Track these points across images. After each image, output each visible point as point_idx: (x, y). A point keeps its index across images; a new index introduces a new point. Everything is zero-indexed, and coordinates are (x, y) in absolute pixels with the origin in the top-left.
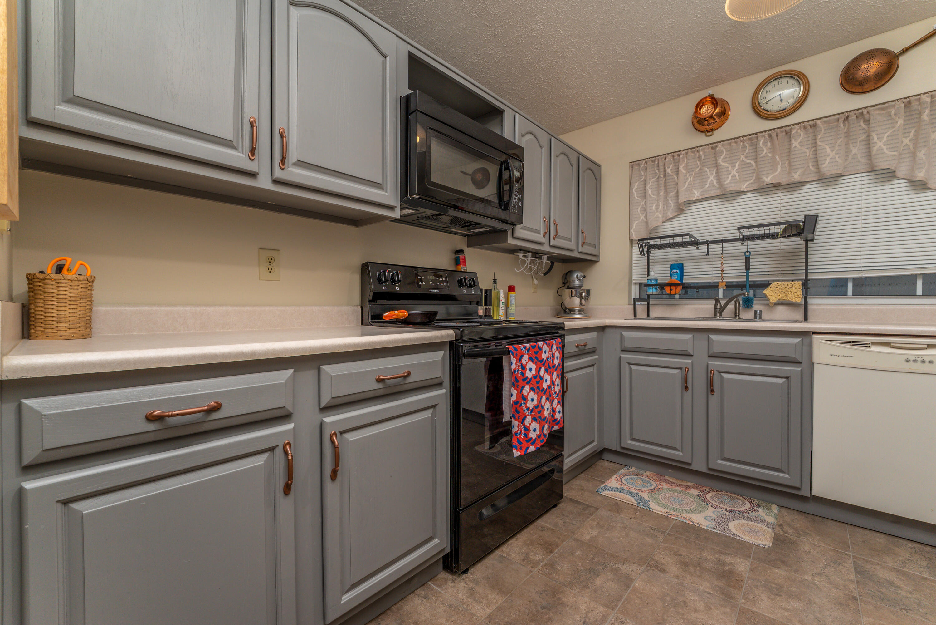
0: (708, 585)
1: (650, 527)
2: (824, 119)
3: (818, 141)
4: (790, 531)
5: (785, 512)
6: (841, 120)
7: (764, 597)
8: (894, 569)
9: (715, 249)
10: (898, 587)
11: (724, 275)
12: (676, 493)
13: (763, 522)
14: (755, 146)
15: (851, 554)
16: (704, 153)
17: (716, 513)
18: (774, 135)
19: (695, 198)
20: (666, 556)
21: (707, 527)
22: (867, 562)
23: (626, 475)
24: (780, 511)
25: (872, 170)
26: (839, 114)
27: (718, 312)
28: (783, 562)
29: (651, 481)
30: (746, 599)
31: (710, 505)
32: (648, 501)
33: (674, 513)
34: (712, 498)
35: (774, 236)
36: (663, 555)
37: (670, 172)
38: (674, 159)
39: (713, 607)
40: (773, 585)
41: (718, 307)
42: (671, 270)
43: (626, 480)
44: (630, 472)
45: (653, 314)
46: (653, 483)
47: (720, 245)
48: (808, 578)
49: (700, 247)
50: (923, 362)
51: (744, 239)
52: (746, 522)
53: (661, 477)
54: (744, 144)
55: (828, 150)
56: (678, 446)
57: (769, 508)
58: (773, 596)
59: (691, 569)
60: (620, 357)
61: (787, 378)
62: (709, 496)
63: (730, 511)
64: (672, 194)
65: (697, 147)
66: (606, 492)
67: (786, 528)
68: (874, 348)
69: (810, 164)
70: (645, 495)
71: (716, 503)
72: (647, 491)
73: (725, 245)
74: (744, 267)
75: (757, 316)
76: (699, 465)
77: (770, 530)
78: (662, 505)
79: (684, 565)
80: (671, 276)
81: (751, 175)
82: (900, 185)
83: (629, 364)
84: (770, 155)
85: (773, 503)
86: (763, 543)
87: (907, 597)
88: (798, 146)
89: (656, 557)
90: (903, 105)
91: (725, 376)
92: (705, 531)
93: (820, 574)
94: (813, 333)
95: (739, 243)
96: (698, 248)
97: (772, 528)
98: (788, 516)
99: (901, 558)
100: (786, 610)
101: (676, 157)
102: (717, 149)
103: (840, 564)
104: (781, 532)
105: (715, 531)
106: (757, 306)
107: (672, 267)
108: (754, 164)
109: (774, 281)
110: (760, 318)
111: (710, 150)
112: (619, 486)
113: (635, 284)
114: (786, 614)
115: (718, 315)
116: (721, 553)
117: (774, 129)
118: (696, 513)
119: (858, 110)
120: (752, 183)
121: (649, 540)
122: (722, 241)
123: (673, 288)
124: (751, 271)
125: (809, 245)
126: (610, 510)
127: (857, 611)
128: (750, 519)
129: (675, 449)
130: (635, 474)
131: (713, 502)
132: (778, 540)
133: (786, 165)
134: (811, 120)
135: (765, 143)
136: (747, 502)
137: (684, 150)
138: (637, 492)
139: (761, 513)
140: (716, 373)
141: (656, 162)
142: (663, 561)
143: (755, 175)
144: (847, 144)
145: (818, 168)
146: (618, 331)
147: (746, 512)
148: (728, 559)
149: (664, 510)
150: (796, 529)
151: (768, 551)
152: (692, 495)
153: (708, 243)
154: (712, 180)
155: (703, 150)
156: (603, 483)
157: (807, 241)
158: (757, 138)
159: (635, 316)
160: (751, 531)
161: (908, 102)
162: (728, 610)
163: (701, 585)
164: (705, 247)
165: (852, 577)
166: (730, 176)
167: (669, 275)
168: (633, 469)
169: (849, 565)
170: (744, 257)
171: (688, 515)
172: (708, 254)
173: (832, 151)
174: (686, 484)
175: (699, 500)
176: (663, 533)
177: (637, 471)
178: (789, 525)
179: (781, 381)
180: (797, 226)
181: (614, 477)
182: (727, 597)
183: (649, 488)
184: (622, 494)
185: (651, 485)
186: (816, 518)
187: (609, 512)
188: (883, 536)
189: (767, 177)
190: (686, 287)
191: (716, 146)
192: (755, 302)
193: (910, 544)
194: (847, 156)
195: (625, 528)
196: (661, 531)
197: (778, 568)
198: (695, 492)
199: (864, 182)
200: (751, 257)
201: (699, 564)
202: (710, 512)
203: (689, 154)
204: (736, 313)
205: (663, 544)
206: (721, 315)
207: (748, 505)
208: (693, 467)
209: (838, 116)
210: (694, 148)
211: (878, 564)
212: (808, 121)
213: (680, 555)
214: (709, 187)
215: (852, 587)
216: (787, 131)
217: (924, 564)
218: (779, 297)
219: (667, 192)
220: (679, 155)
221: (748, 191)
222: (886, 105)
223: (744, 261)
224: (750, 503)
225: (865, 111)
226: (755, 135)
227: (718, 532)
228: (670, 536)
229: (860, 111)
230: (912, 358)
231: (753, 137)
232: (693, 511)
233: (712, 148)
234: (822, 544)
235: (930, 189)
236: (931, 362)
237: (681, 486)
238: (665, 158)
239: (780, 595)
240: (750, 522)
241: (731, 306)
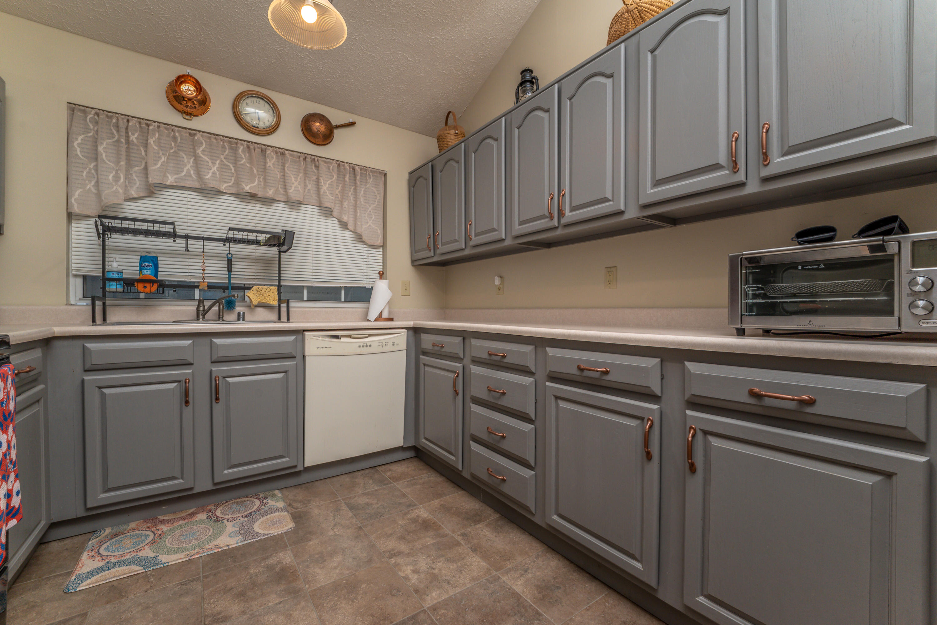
0: (274, 596)
1: (178, 585)
2: (291, 152)
3: (286, 169)
4: (299, 505)
5: (286, 492)
6: (302, 158)
7: (317, 570)
8: (364, 494)
9: (195, 245)
10: (371, 504)
11: (205, 275)
12: (183, 529)
13: (277, 510)
14: (235, 150)
15: (340, 499)
16: (181, 136)
17: (236, 526)
18: (252, 147)
19: (168, 183)
20: (217, 601)
21: (237, 543)
22: (350, 498)
23: (101, 543)
24: (282, 494)
25: (320, 206)
26: (300, 153)
27: (201, 314)
28: (310, 533)
29: (144, 532)
30: (308, 582)
31: (225, 521)
32: (155, 557)
33: (196, 551)
34: (222, 513)
35: (257, 243)
36: (214, 603)
37: (135, 141)
38: (140, 127)
39: (291, 612)
40: (317, 556)
41: (201, 309)
42: (141, 264)
43: (107, 549)
44: (106, 537)
45: (111, 318)
46: (148, 533)
47: (200, 242)
48: (331, 533)
49: (178, 240)
50: (367, 346)
51: (228, 240)
52: (265, 518)
53: (154, 522)
54: (223, 144)
55: (293, 179)
56: (178, 475)
57: (274, 495)
58: (322, 565)
59: (250, 594)
60: (83, 381)
61: (286, 372)
62: (218, 513)
63: (246, 516)
64: (137, 168)
65: (172, 125)
66: (85, 583)
67: (295, 505)
68: (343, 340)
69: (280, 186)
70: (148, 553)
71: (230, 516)
72: (146, 547)
73: (207, 243)
74: (226, 269)
75: (240, 317)
76: (204, 485)
77: (286, 513)
78: (176, 551)
79: (242, 595)
80: (141, 270)
81: (230, 178)
82: (333, 222)
83: (100, 388)
84: (248, 165)
85: (274, 490)
86: (289, 527)
87: (378, 508)
88: (271, 166)
89: (208, 612)
90: (336, 165)
91: (230, 380)
92: (237, 548)
93: (335, 525)
94: (304, 331)
95: (221, 244)
96: (174, 241)
97: (286, 510)
98: (291, 494)
99: (362, 485)
100: (335, 568)
101: (144, 126)
102: (196, 138)
103: (340, 510)
104: (294, 510)
105: (245, 542)
106: (239, 309)
107: (143, 259)
108: (232, 168)
109: (255, 285)
110: (243, 320)
111: (188, 135)
112: (102, 564)
113: (76, 276)
114: (337, 571)
115: (201, 317)
116: (264, 559)
117: (252, 142)
118: (218, 537)
119: (312, 155)
120: (230, 186)
121: (187, 599)
122: (203, 239)
123: (148, 285)
124: (232, 273)
125: (282, 256)
126: (108, 603)
127: (366, 535)
128: (266, 513)
129: (174, 478)
130: (116, 535)
131: (227, 517)
132: (297, 517)
133: (261, 180)
134: (282, 149)
135: (243, 151)
136: (255, 500)
137: (155, 122)
138: (133, 555)
139: (271, 502)
140: (221, 378)
141: (114, 121)
142: (218, 609)
143: (233, 179)
144: (305, 180)
145: (286, 192)
146: (79, 343)
147: (259, 509)
148: (272, 561)
149: (182, 555)
150: (301, 502)
151: (294, 532)
152: (201, 522)
153: (187, 237)
154: (188, 169)
155: (178, 131)
156: (69, 574)
157: (280, 252)
158: (237, 144)
159: (94, 321)
160: (275, 523)
161: (340, 164)
162: (303, 604)
163: (269, 601)
164: (183, 241)
165: (350, 514)
166: (211, 172)
167: (138, 268)
168: (108, 531)
169: (344, 507)
170: (226, 259)
171: (212, 544)
172: (187, 250)
173: (296, 181)
174: (187, 513)
175: (212, 522)
176: (198, 580)
177: (116, 530)
178: (295, 501)
179: (280, 376)
180: (279, 238)
181: (85, 556)
182: (295, 593)
183: (147, 542)
184: (113, 570)
185: (147, 536)
186: (307, 485)
187: (108, 606)
188: (346, 476)
189: (246, 186)
190: (163, 285)
191: (195, 135)
192: (237, 304)
193: (360, 473)
194: (305, 189)
195: (147, 608)
196: (194, 580)
197: (310, 540)
198: (202, 516)
199: (314, 213)
200: (233, 259)
201: (254, 584)
202: (230, 528)
203: (161, 129)
204: (219, 315)
205: (206, 592)
206: (204, 317)
207: (257, 502)
208: (196, 491)
209: (299, 154)
210: (168, 125)
211: (355, 496)
212: (279, 148)
213: (231, 589)
214: (185, 175)
215: (354, 520)
216: (264, 148)
217: (371, 481)
218: (259, 300)
219: (129, 166)
220: (148, 125)
221: (226, 193)
222: (328, 160)
223: (226, 262)
224: (257, 498)
225: (316, 159)
226: (234, 140)
227: (249, 541)
228: (207, 578)
229: (313, 157)
230: (362, 345)
231: (233, 142)
232: (214, 537)
233: (190, 134)
234: (322, 503)
235: (348, 229)
236: (370, 346)
237: (183, 518)
238: (128, 121)
239: (325, 560)
240: (268, 516)
241: (216, 308)
